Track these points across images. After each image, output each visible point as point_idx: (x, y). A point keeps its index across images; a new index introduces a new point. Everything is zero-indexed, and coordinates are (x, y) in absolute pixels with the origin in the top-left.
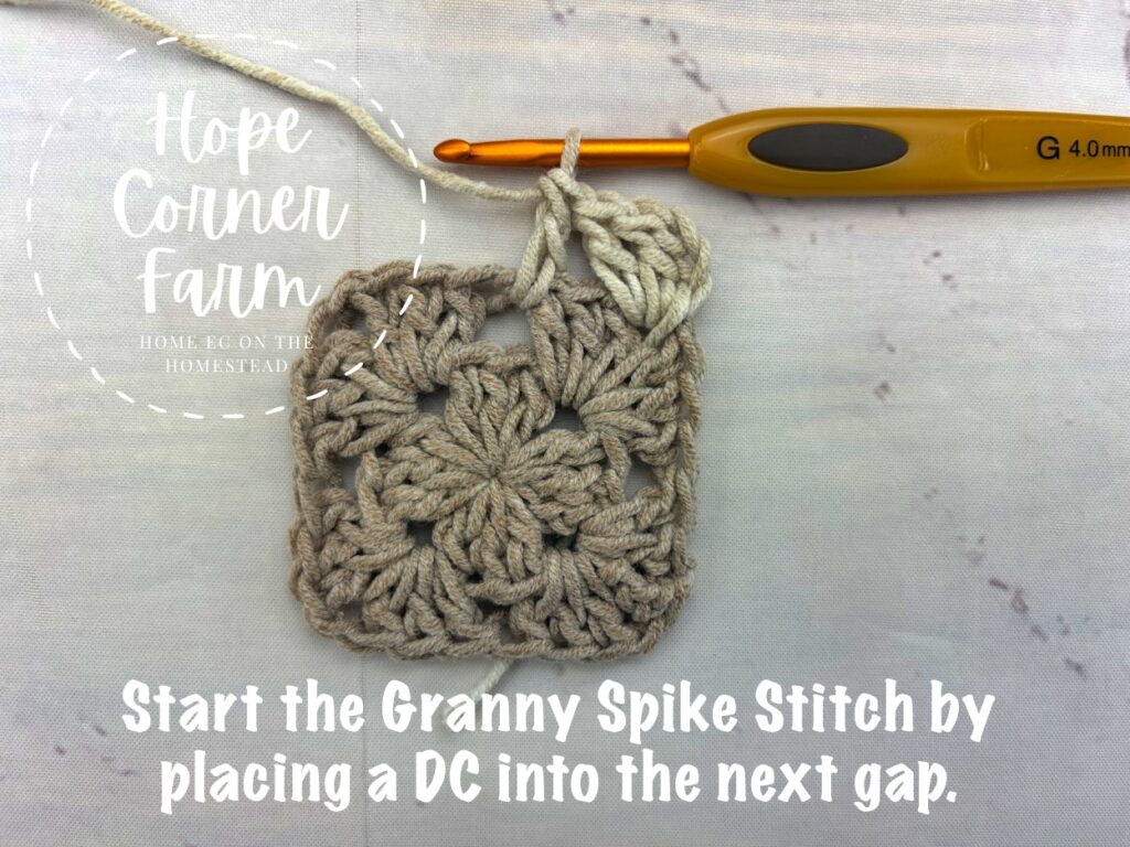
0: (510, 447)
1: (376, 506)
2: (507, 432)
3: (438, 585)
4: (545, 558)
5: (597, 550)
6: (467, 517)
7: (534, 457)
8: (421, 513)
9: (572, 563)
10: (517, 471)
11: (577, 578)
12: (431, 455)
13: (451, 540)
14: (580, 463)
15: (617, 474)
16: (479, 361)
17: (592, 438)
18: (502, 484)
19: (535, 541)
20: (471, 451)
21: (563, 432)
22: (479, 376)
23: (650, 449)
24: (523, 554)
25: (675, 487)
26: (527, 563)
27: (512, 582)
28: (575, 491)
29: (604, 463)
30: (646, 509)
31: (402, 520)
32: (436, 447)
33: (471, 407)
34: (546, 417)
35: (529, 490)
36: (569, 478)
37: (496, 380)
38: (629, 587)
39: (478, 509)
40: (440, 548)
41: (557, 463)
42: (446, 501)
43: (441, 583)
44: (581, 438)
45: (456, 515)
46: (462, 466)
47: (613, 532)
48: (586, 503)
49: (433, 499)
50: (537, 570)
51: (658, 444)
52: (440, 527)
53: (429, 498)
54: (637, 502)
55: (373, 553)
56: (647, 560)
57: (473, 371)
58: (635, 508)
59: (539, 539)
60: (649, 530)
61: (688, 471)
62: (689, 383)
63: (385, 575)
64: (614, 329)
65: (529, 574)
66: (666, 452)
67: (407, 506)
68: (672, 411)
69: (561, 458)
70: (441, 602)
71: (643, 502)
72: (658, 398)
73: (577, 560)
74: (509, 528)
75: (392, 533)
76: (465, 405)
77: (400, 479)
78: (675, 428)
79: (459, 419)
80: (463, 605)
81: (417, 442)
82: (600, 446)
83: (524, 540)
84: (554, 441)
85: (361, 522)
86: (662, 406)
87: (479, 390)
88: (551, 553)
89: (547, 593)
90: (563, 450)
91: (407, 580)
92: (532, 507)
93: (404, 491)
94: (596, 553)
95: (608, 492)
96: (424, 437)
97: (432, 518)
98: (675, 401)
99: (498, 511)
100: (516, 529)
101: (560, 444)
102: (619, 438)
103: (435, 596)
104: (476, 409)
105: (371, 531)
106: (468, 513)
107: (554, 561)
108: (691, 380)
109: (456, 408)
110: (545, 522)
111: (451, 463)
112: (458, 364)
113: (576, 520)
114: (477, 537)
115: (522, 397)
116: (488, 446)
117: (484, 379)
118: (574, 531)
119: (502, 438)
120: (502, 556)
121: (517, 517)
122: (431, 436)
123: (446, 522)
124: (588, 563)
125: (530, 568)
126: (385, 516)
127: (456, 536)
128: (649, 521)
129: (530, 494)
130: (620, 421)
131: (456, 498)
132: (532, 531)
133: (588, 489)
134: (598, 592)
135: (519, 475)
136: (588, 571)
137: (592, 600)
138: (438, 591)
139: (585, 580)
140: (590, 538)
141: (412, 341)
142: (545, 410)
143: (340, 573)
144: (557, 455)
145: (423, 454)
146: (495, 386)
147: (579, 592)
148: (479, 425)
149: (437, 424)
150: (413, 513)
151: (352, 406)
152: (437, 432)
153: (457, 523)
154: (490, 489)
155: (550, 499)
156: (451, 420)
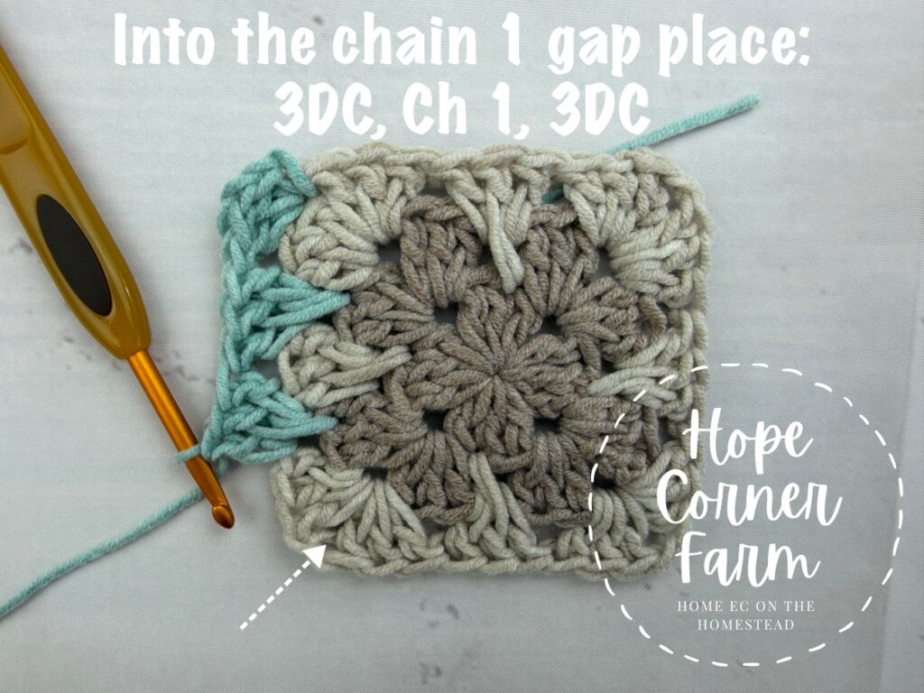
0: (510, 350)
1: (404, 397)
2: (508, 338)
3: (451, 461)
4: (534, 438)
5: (579, 431)
6: (474, 407)
7: (524, 360)
8: (441, 403)
9: (556, 440)
10: (516, 370)
11: (561, 452)
12: (448, 355)
13: (461, 424)
14: (562, 362)
16: (486, 281)
17: (572, 343)
18: (503, 380)
19: (529, 425)
20: (481, 352)
21: (551, 337)
22: (485, 292)
24: (518, 435)
26: (521, 441)
27: (507, 456)
28: (562, 383)
29: (582, 361)
31: (424, 409)
32: (453, 349)
33: (479, 318)
34: (536, 325)
35: (525, 384)
36: (558, 373)
37: (498, 295)
39: (485, 400)
40: (450, 432)
41: (545, 362)
42: (458, 394)
43: (454, 459)
44: (563, 342)
47: (590, 416)
48: (569, 393)
49: (449, 393)
50: (528, 447)
51: (621, 348)
52: (453, 415)
53: (446, 391)
55: (398, 433)
57: (481, 289)
59: (531, 423)
63: (404, 452)
69: (548, 358)
70: (450, 472)
73: (561, 439)
74: (509, 415)
75: (415, 418)
76: (475, 316)
77: (422, 376)
79: (470, 327)
81: (437, 346)
82: (578, 348)
83: (521, 424)
84: (543, 345)
85: (390, 408)
87: (486, 304)
88: (540, 435)
89: (535, 467)
90: (550, 351)
91: (425, 458)
92: (526, 398)
93: (426, 386)
94: (576, 433)
96: (441, 342)
97: (447, 407)
99: (500, 401)
100: (515, 415)
101: (548, 346)
102: (594, 343)
103: (446, 470)
104: (483, 320)
105: (399, 416)
106: (475, 402)
107: (542, 441)
109: (466, 322)
110: (536, 409)
111: (463, 361)
112: (471, 285)
113: (560, 406)
114: (481, 422)
115: (518, 310)
116: (494, 349)
117: (489, 293)
118: (558, 415)
119: (505, 344)
120: (501, 435)
121: (514, 406)
122: (447, 340)
123: (457, 411)
124: (572, 442)
125: (523, 445)
126: (412, 405)
127: (465, 421)
129: (526, 387)
130: (593, 331)
131: (468, 392)
132: (527, 417)
133: (571, 382)
134: (578, 466)
135: (519, 373)
136: (571, 447)
137: (571, 472)
138: (450, 465)
139: (569, 455)
140: (573, 421)
141: (438, 267)
142: (535, 321)
143: (367, 444)
144: (545, 357)
145: (441, 354)
146: (497, 300)
147: (560, 464)
148: (485, 332)
149: (452, 331)
150: (433, 403)
151: (387, 314)
152: (452, 337)
153: (467, 411)
154: (494, 384)
155: (542, 390)
156: (464, 328)
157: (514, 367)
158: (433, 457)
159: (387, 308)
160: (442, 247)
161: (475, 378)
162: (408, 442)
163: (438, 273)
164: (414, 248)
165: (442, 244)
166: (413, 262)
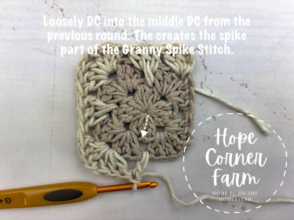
0: (150, 105)
1: (117, 119)
2: (150, 101)
3: (132, 139)
4: (156, 133)
5: (169, 131)
7: (156, 107)
8: (128, 120)
9: (162, 133)
10: (152, 111)
11: (163, 137)
12: (131, 106)
13: (134, 127)
14: (166, 109)
15: (176, 113)
16: (143, 82)
17: (170, 104)
18: (147, 114)
19: (155, 128)
20: (141, 105)
21: (163, 101)
22: (143, 86)
23: (183, 106)
24: (152, 131)
25: (189, 117)
27: (148, 138)
28: (166, 116)
29: (173, 110)
30: (182, 121)
31: (123, 122)
32: (132, 104)
33: (141, 94)
34: (159, 97)
35: (154, 115)
36: (165, 113)
37: (147, 87)
38: (176, 141)
39: (142, 119)
40: (131, 129)
41: (161, 109)
42: (134, 118)
44: (167, 103)
45: (136, 121)
46: (138, 109)
47: (173, 126)
48: (168, 119)
49: (131, 117)
51: (185, 105)
52: (132, 124)
54: (180, 119)
55: (115, 130)
56: (181, 134)
57: (141, 85)
58: (179, 121)
60: (182, 127)
61: (192, 112)
62: (192, 89)
63: (118, 136)
64: (174, 77)
65: (152, 136)
66: (187, 107)
67: (124, 119)
68: (188, 96)
69: (162, 108)
70: (132, 143)
71: (181, 120)
72: (185, 94)
73: (164, 133)
74: (149, 125)
75: (121, 126)
76: (139, 93)
77: (123, 112)
78: (188, 101)
79: (138, 97)
80: (137, 144)
81: (127, 103)
82: (172, 106)
83: (152, 128)
84: (161, 104)
85: (113, 123)
86: (186, 96)
87: (143, 90)
88: (158, 131)
89: (156, 141)
90: (163, 105)
91: (124, 138)
92: (155, 119)
93: (123, 115)
95: (173, 117)
96: (129, 102)
97: (130, 122)
98: (189, 94)
99: (146, 121)
100: (151, 125)
101: (162, 104)
102: (177, 104)
103: (131, 142)
104: (142, 94)
105: (116, 125)
106: (138, 121)
107: (158, 133)
108: (192, 88)
109: (137, 95)
110: (158, 123)
111: (136, 108)
112: (138, 84)
113: (165, 123)
114: (140, 126)
115: (153, 92)
116: (145, 104)
118: (164, 125)
119: (149, 103)
120: (146, 131)
121: (150, 122)
122: (130, 101)
124: (167, 134)
125: (153, 134)
126: (119, 122)
127: (136, 126)
128: (182, 124)
130: (177, 99)
131: (137, 117)
132: (154, 126)
133: (169, 116)
134: (168, 141)
135: (153, 112)
136: (167, 136)
137: (167, 143)
138: (132, 141)
139: (166, 138)
140: (168, 128)
141: (129, 79)
142: (158, 96)
143: (106, 134)
144: (161, 107)
145: (129, 106)
146: (147, 88)
147: (164, 141)
148: (143, 98)
149: (132, 98)
150: (126, 121)
151: (112, 93)
152: (132, 100)
153: (136, 123)
154: (145, 115)
155: (160, 117)
156: (136, 97)
157: (151, 110)
158: (126, 137)
159: (113, 91)
160: (130, 72)
161: (139, 113)
162: (119, 133)
163: (129, 81)
164: (121, 73)
165: (130, 71)
166: (121, 78)
